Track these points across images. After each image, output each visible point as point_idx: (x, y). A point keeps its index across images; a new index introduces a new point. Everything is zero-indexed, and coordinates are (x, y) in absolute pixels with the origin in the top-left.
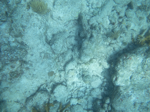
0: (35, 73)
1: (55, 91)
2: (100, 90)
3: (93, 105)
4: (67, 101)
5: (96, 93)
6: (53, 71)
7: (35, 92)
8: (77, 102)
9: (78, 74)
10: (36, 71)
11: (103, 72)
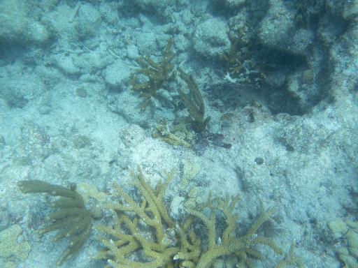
0: (83, 120)
1: (113, 82)
2: (102, 4)
3: (131, 17)
4: (136, 66)
5: (109, 12)
6: (75, 89)
7: (121, 117)
8: (133, 46)
9: (82, 51)
10: (78, 117)
11: (68, 4)
